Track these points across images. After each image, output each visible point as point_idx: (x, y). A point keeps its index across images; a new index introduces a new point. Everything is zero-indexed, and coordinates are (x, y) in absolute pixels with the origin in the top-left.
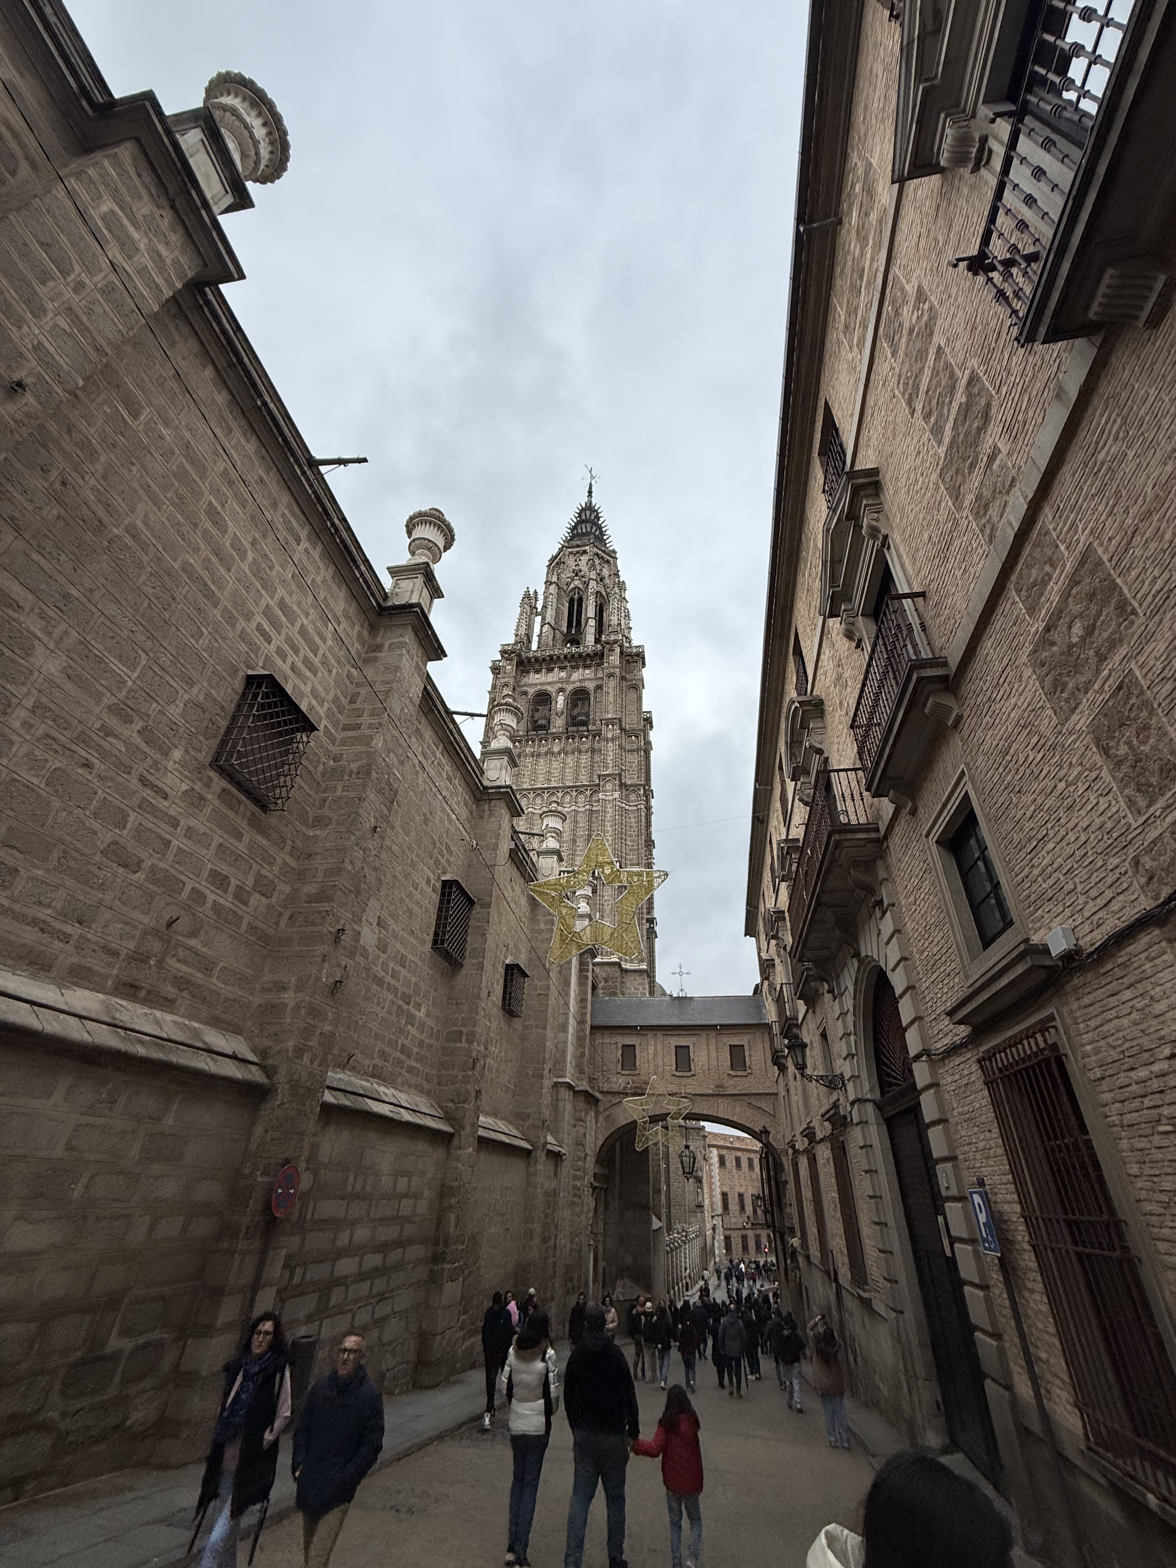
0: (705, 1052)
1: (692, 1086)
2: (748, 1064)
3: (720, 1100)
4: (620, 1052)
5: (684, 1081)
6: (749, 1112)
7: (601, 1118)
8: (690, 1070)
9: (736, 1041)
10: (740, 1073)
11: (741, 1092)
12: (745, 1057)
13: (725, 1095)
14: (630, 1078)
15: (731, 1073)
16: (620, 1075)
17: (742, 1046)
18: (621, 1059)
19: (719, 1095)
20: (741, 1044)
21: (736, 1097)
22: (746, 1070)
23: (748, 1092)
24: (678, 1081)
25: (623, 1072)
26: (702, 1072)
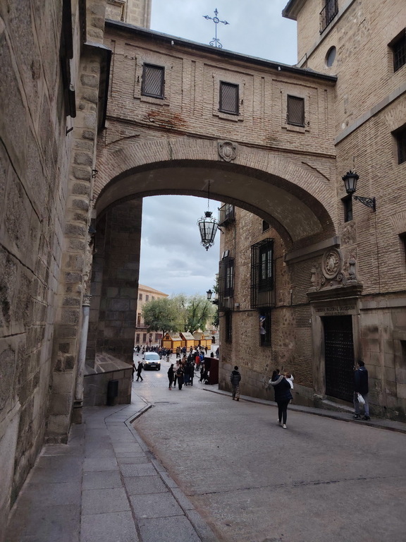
0: (257, 98)
1: (239, 133)
2: (306, 120)
3: (272, 155)
4: (140, 72)
5: (229, 125)
6: (303, 172)
7: (105, 151)
8: (237, 114)
9: (296, 92)
10: (297, 129)
11: (297, 149)
12: (303, 113)
13: (278, 150)
14: (154, 108)
15: (287, 126)
16: (138, 101)
17: (302, 99)
18: (141, 80)
19: (271, 149)
20: (301, 96)
21: (289, 155)
22: (304, 127)
23: (305, 150)
24: (221, 123)
25: (144, 99)
26: (252, 119)
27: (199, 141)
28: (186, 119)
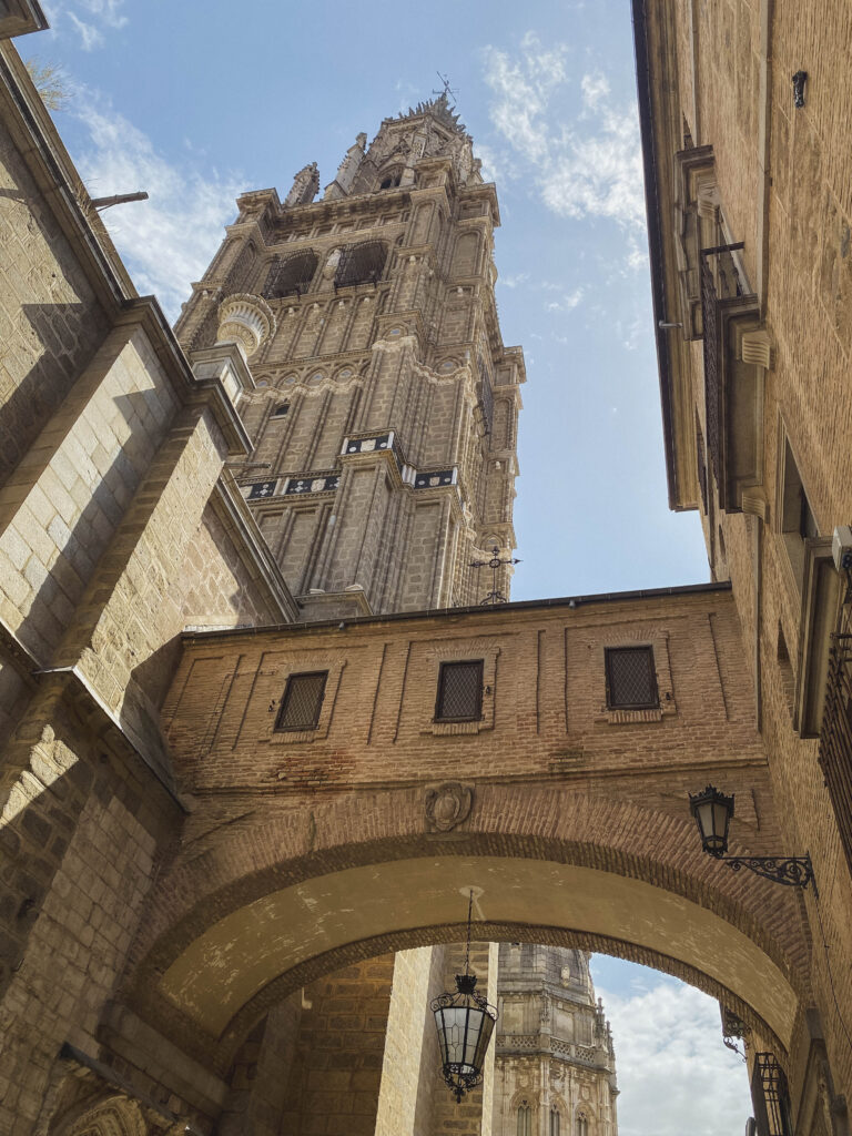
0: (528, 673)
1: (477, 760)
2: (665, 693)
4: (279, 693)
5: (454, 749)
8: (478, 717)
9: (627, 637)
10: (639, 716)
11: (640, 764)
12: (654, 676)
13: (584, 775)
14: (293, 753)
15: (608, 716)
16: (266, 746)
17: (648, 649)
18: (278, 706)
19: (565, 777)
20: (644, 643)
21: (621, 783)
22: (657, 707)
23: (662, 761)
24: (436, 748)
25: (277, 738)
26: (515, 719)
27: (382, 797)
28: (357, 757)
